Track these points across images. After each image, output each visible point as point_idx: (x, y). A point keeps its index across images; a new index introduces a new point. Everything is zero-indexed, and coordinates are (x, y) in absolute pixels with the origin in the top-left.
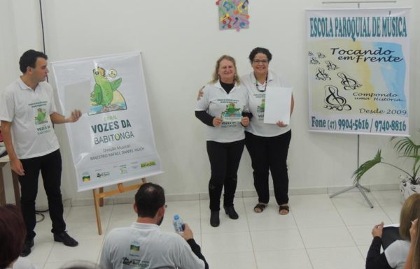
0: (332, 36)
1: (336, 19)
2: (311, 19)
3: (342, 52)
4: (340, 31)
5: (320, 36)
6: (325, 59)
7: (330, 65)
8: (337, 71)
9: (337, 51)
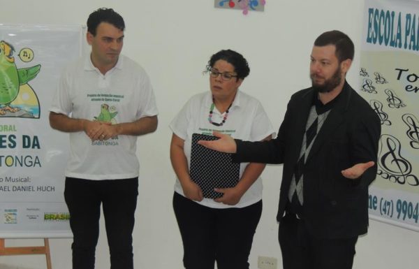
0: (400, 46)
1: (408, 16)
2: (371, 11)
3: (412, 78)
4: (413, 38)
5: (380, 43)
6: (385, 86)
7: (391, 98)
8: (402, 111)
9: (404, 75)
